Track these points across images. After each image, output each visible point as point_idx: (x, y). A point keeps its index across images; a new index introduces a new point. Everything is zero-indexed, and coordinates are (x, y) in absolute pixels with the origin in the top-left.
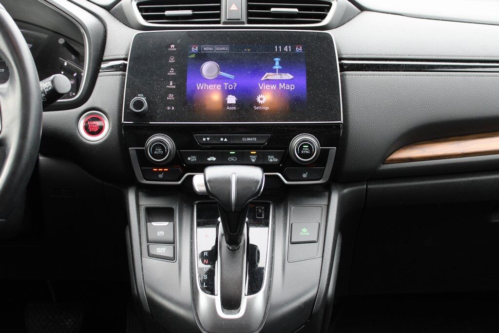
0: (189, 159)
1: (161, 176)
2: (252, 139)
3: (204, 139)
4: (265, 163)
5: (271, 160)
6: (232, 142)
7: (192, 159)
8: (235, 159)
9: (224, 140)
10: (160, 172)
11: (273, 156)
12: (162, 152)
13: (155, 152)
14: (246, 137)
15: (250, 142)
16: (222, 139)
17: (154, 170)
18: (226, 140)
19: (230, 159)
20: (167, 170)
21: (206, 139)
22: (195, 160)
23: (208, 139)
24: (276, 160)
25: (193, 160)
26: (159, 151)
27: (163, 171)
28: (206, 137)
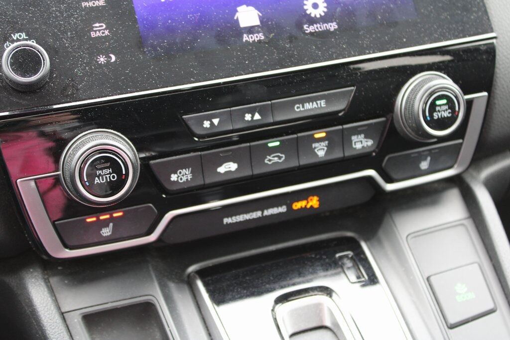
0: (174, 177)
1: (106, 232)
2: (315, 105)
3: (207, 124)
4: (348, 153)
5: (358, 146)
6: (270, 120)
7: (182, 177)
8: (280, 158)
9: (252, 117)
10: (105, 224)
11: (363, 136)
12: (114, 177)
13: (97, 181)
14: (302, 102)
15: (312, 113)
16: (248, 117)
17: (89, 220)
18: (257, 117)
19: (270, 160)
20: (120, 214)
21: (212, 124)
22: (190, 177)
23: (216, 121)
24: (370, 143)
25: (184, 179)
26: (106, 176)
27: (112, 219)
28: (209, 118)
